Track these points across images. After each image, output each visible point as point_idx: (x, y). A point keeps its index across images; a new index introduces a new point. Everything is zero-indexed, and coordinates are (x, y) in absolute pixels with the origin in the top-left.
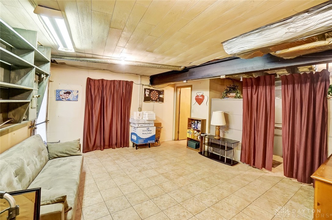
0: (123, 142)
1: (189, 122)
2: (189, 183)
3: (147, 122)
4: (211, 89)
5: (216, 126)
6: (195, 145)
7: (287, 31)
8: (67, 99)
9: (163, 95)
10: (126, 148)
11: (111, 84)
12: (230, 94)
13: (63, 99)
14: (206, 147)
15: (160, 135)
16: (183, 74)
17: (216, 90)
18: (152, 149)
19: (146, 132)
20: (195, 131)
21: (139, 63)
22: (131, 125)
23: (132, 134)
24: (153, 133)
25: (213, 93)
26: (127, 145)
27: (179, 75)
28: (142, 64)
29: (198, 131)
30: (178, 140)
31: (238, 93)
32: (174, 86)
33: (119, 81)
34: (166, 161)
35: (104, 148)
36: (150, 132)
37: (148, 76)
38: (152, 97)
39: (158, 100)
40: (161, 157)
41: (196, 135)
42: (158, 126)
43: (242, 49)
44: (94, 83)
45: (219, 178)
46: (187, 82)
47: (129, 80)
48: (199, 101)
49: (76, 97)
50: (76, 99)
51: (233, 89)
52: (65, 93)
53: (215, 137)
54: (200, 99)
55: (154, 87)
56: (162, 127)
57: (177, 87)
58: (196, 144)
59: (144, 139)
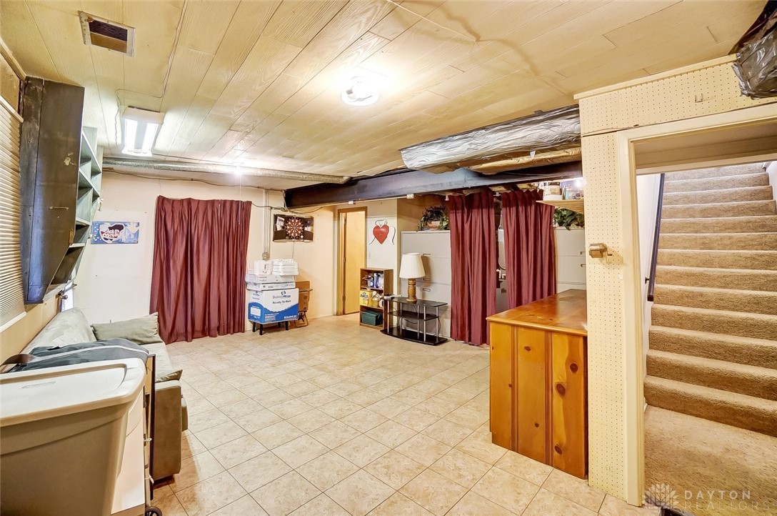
0: (233, 323)
1: (362, 275)
2: (361, 372)
3: (281, 280)
4: (400, 214)
5: (409, 279)
6: (375, 319)
7: (469, 147)
8: (114, 239)
9: (312, 226)
10: (240, 334)
11: (206, 208)
12: (431, 223)
13: (107, 239)
14: (395, 318)
15: (307, 305)
16: (348, 189)
17: (410, 215)
18: (293, 331)
19: (281, 300)
20: (375, 293)
21: (267, 172)
22: (249, 287)
23: (251, 305)
24: (294, 300)
25: (404, 221)
26: (241, 329)
27: (341, 191)
28: (272, 173)
29: (380, 292)
30: (344, 314)
31: (443, 220)
32: (333, 209)
33: (222, 202)
34: (320, 348)
35: (193, 338)
36: (288, 299)
37: (281, 191)
38: (289, 232)
39: (302, 237)
40: (310, 343)
41: (376, 299)
42: (304, 288)
43: (423, 163)
44: (173, 207)
45: (409, 363)
46: (354, 204)
47: (244, 199)
48: (381, 235)
49: (135, 234)
50: (135, 239)
51: (435, 214)
52: (110, 228)
53: (408, 300)
54: (382, 232)
55: (293, 212)
56: (311, 288)
57: (339, 210)
58: (377, 317)
59: (276, 312)
